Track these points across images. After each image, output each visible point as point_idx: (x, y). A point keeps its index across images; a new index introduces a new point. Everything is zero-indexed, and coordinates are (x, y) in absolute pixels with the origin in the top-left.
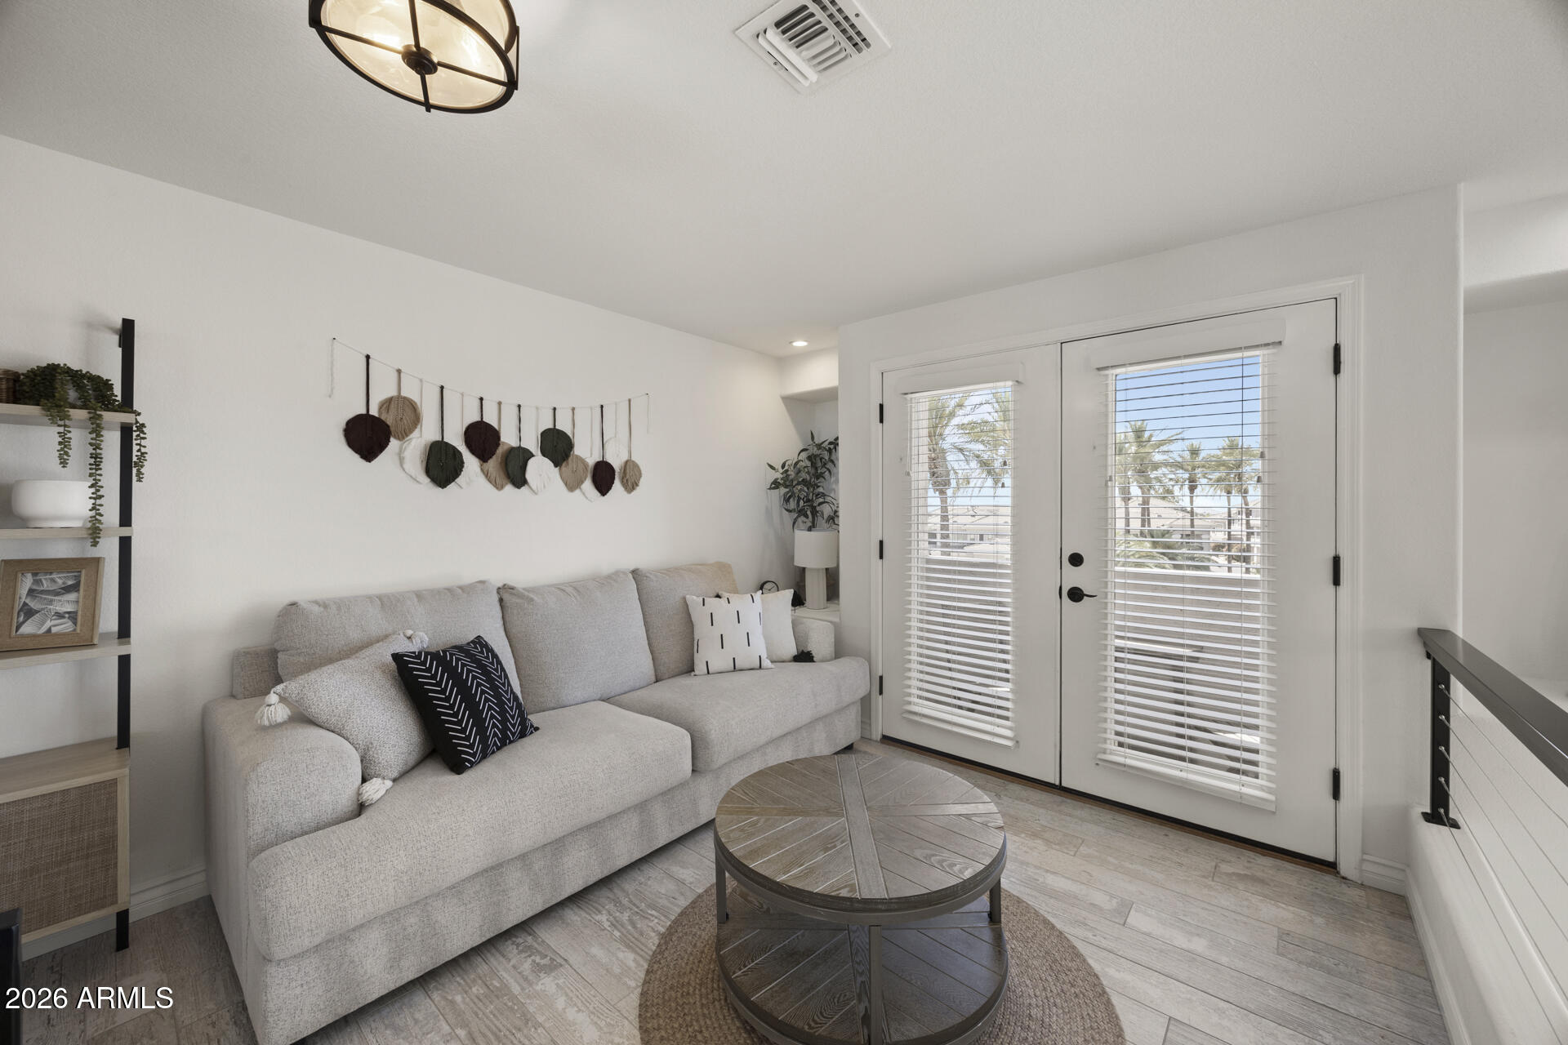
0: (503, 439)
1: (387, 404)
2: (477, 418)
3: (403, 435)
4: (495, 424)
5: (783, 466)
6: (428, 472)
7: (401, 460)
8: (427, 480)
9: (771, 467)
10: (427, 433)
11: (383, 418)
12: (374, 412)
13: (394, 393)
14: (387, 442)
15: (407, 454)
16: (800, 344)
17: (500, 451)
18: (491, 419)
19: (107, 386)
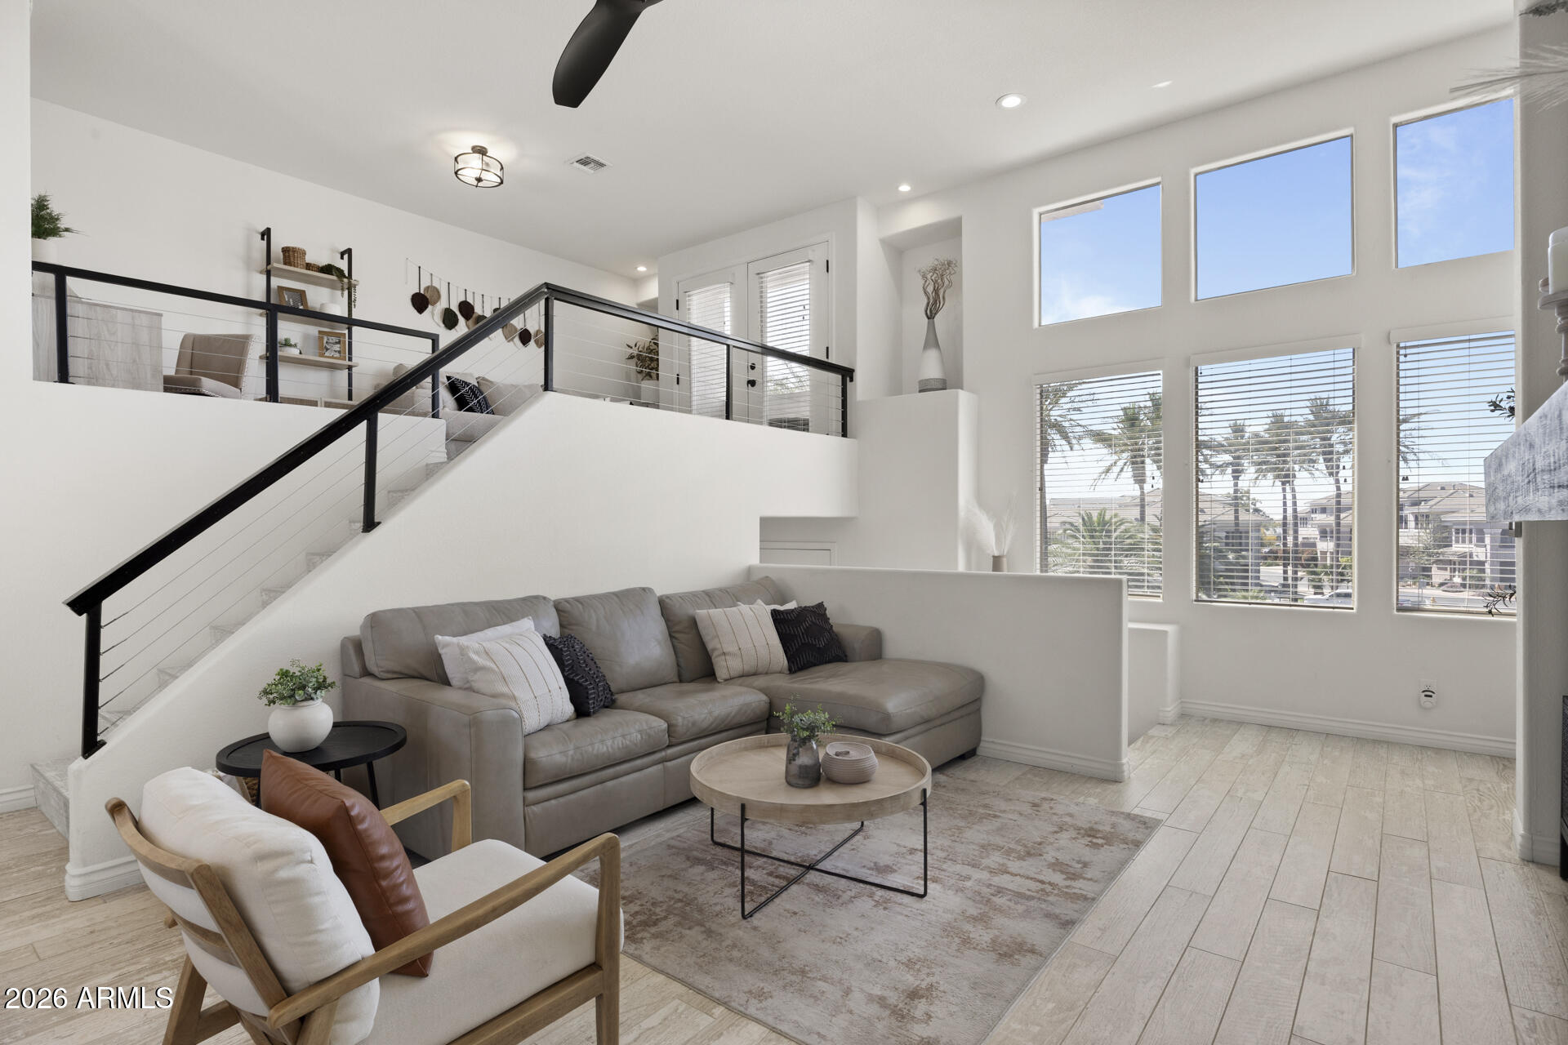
0: (476, 311)
1: (427, 288)
2: (464, 300)
3: (434, 304)
4: (471, 302)
5: (636, 346)
6: (444, 322)
7: (433, 314)
8: (443, 326)
9: (629, 346)
10: (442, 304)
11: (426, 294)
12: (422, 292)
13: (429, 284)
14: (426, 308)
15: (435, 312)
16: (642, 269)
17: (474, 316)
18: (470, 300)
19: (342, 271)
